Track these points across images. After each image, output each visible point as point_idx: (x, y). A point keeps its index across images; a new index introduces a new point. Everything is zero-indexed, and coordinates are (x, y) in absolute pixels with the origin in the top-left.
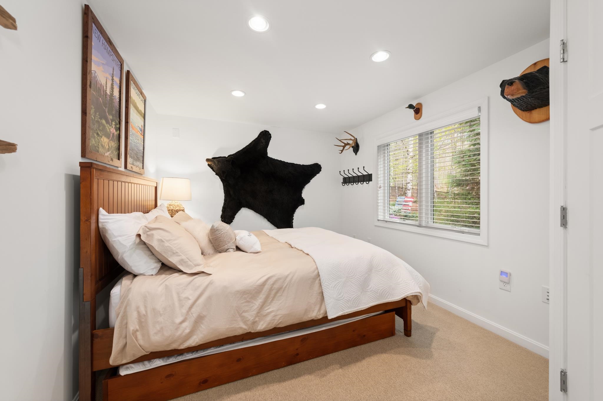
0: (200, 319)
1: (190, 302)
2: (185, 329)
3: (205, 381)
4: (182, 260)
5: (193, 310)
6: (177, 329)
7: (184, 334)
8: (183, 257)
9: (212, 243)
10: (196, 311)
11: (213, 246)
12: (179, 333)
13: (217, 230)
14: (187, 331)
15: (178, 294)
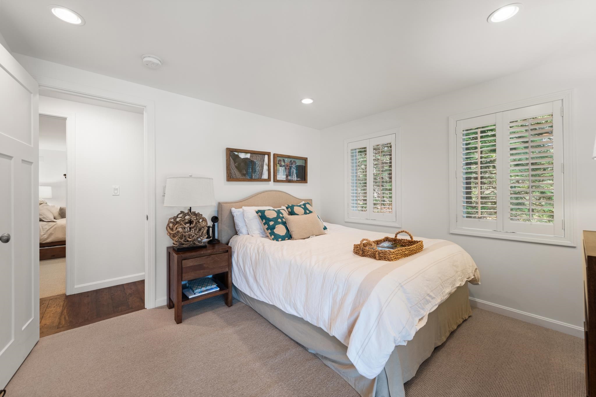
0: (51, 234)
1: (47, 229)
2: (45, 237)
3: (54, 256)
4: (44, 217)
5: (49, 231)
6: (42, 236)
7: (44, 238)
8: (44, 216)
9: (60, 215)
10: (49, 232)
11: (61, 216)
12: (43, 237)
13: (63, 209)
14: (46, 237)
15: (42, 227)
